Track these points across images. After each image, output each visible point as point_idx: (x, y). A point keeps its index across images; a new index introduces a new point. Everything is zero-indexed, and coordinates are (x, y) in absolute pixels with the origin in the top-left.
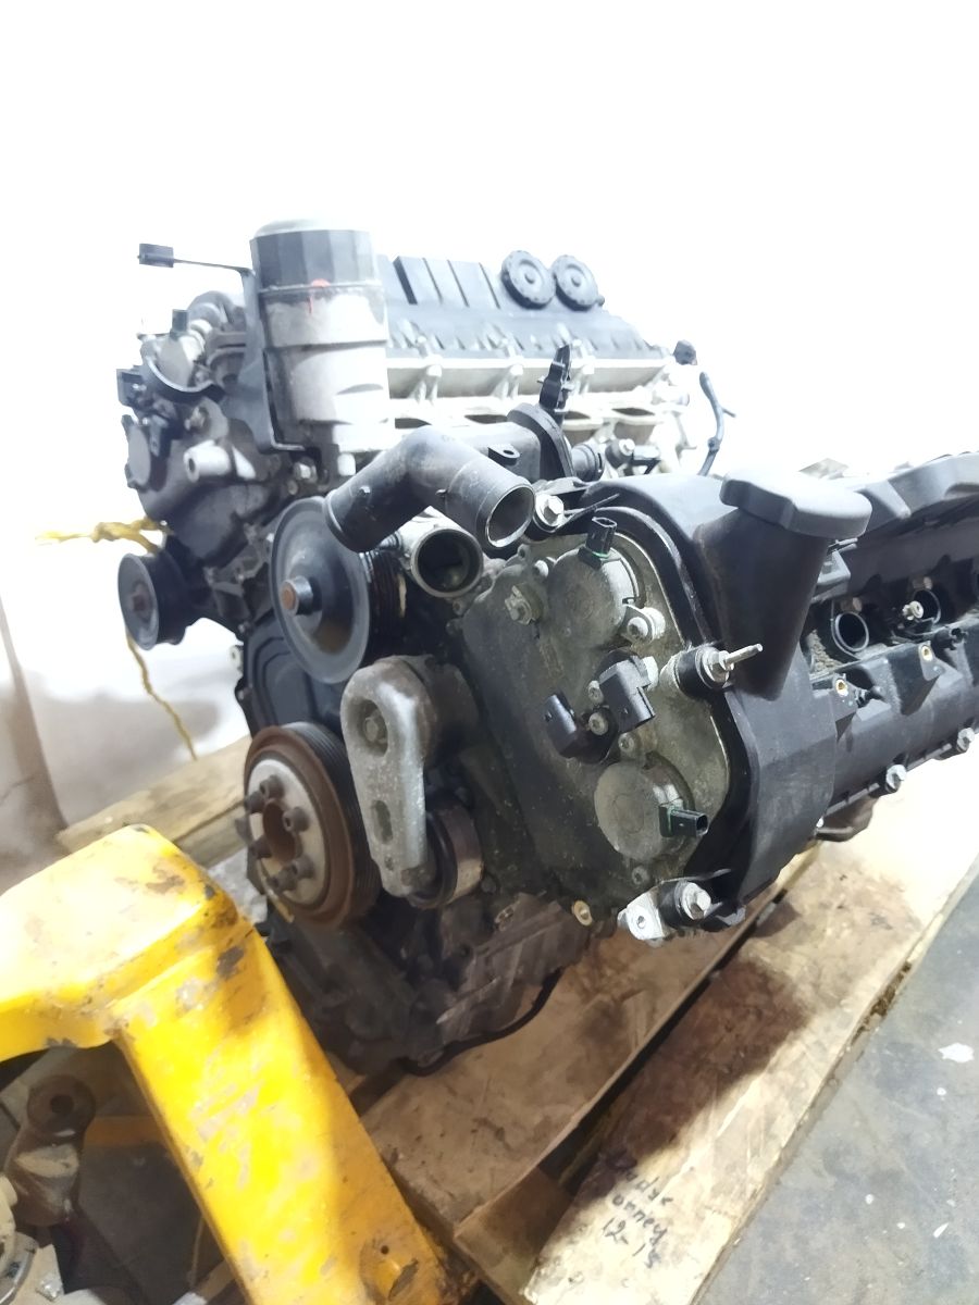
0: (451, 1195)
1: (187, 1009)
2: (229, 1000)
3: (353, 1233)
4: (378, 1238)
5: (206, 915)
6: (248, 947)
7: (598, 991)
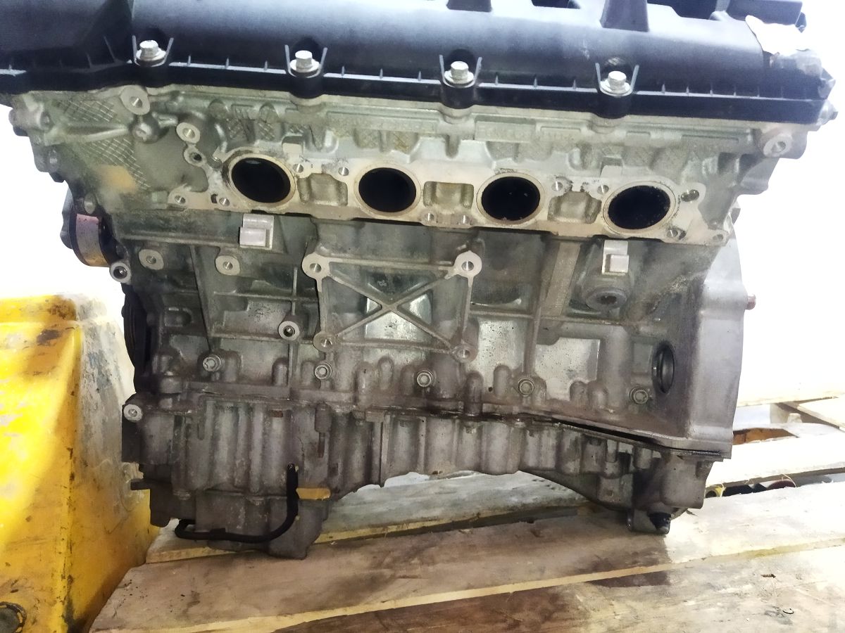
0: (116, 613)
1: (7, 347)
2: (34, 356)
3: (8, 564)
4: (20, 583)
5: (47, 301)
6: (64, 335)
7: (389, 567)
